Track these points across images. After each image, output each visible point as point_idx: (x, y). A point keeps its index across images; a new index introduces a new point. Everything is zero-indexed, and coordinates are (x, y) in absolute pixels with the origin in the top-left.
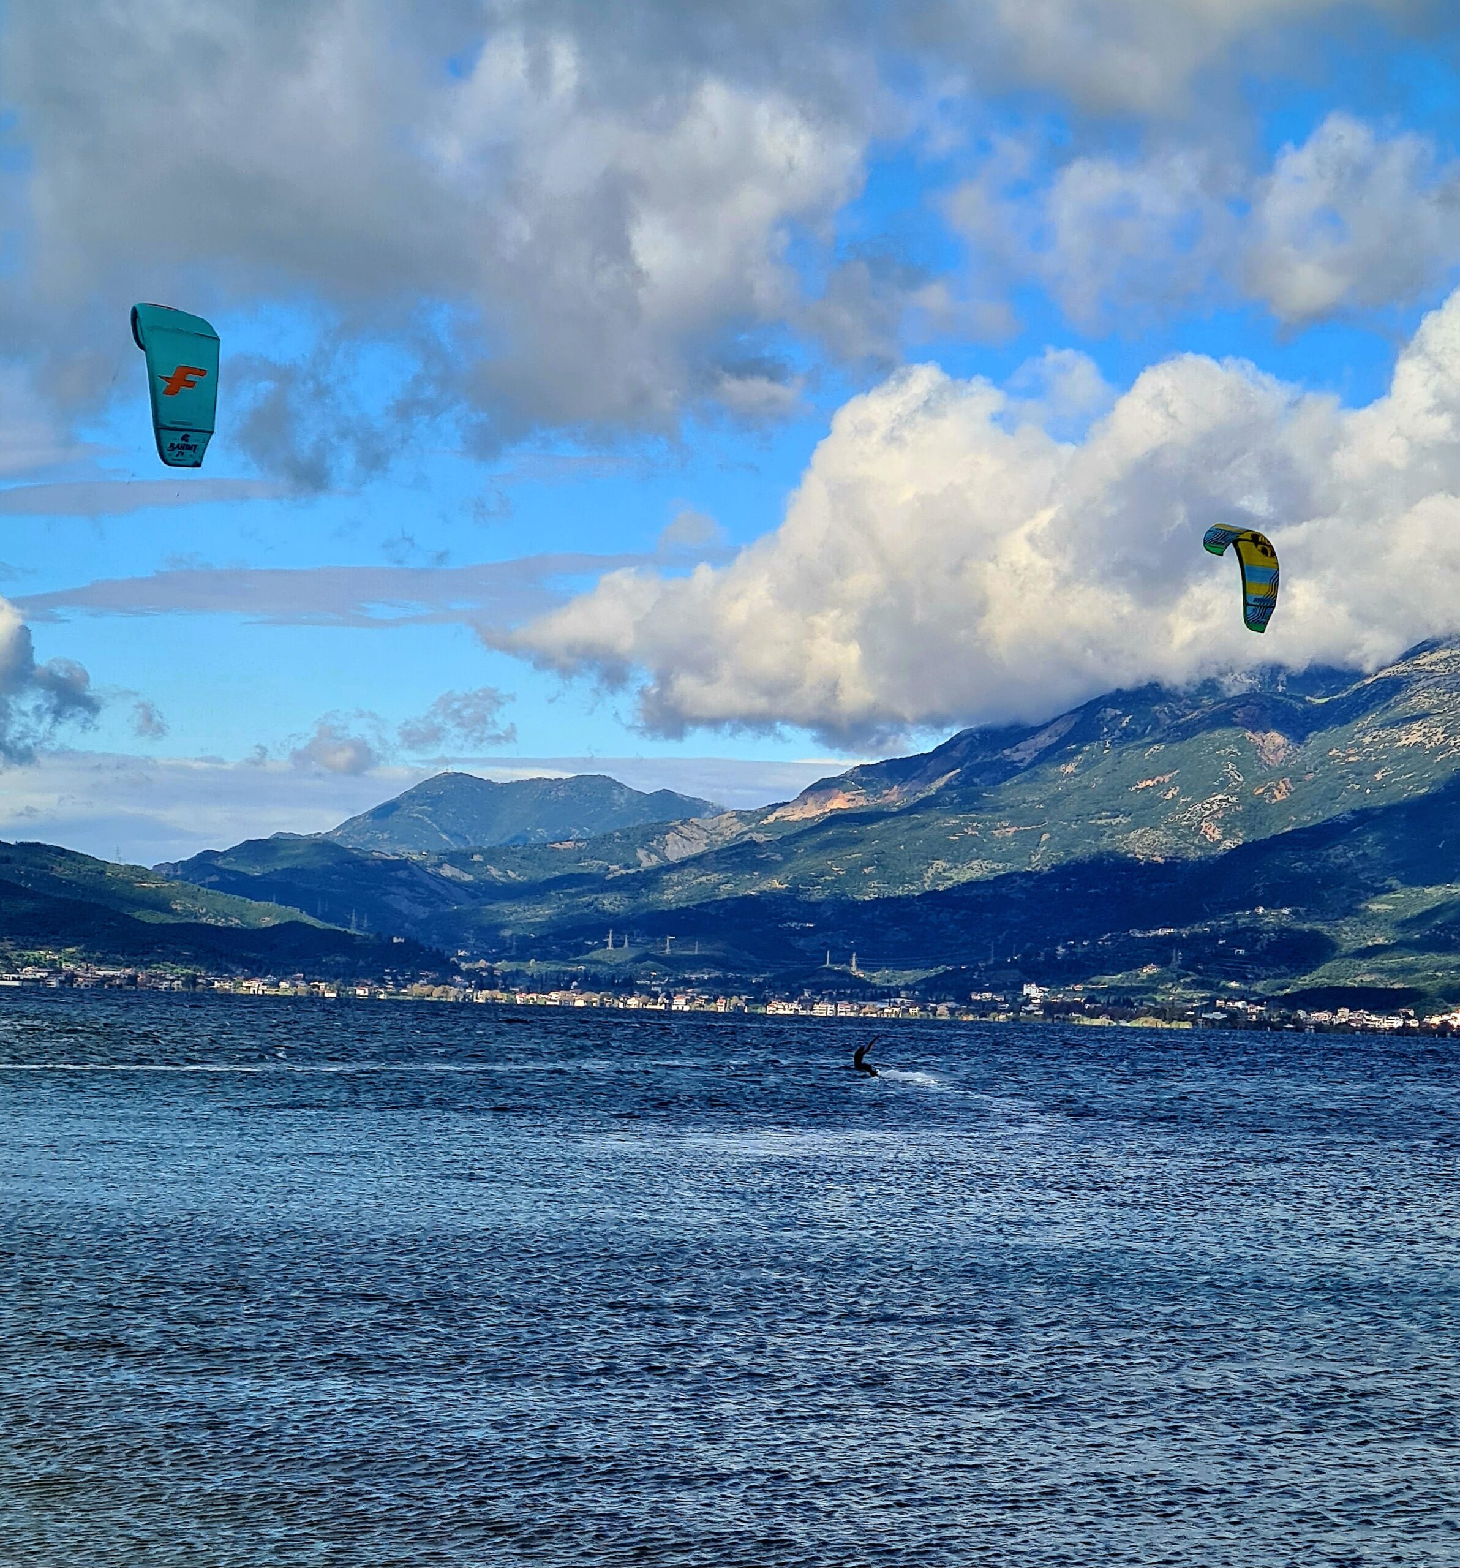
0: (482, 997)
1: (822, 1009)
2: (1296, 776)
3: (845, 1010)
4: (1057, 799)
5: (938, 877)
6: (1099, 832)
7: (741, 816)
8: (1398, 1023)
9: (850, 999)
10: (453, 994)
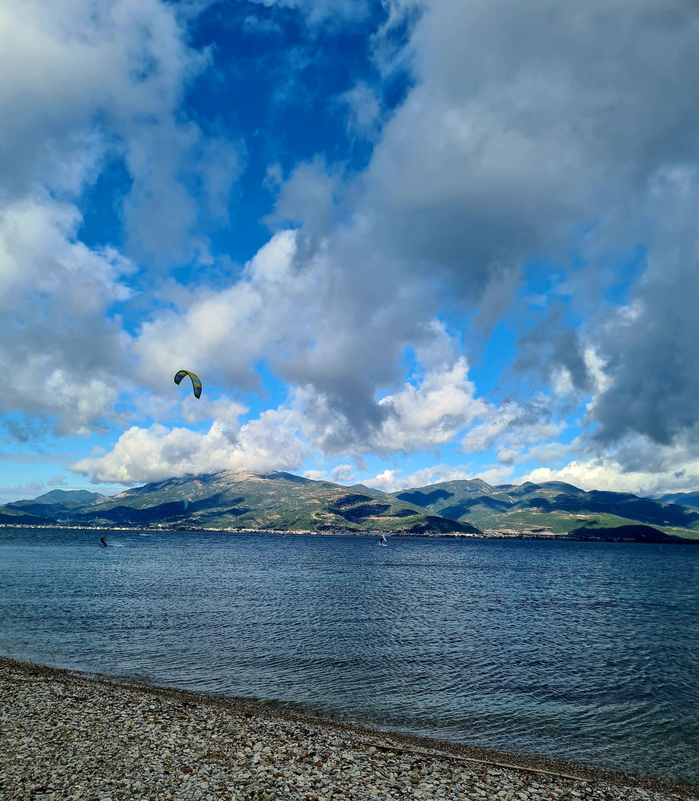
0: (62, 527)
1: (123, 529)
2: (204, 491)
3: (127, 529)
4: (165, 494)
5: (144, 507)
6: (172, 499)
7: (110, 497)
8: (219, 530)
9: (129, 527)
10: (57, 527)
